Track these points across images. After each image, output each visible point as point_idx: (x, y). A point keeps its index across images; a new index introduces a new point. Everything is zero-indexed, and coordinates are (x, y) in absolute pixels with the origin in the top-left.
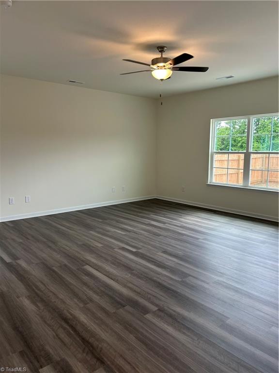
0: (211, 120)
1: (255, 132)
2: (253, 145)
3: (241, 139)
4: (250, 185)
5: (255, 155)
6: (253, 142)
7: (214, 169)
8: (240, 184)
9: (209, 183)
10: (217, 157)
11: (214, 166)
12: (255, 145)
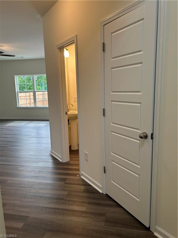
0: (15, 76)
1: (36, 79)
2: (37, 88)
3: (29, 84)
4: (37, 106)
5: (38, 92)
6: (36, 86)
7: (19, 100)
8: (32, 105)
9: (18, 107)
10: (20, 95)
11: (19, 98)
12: (38, 87)
